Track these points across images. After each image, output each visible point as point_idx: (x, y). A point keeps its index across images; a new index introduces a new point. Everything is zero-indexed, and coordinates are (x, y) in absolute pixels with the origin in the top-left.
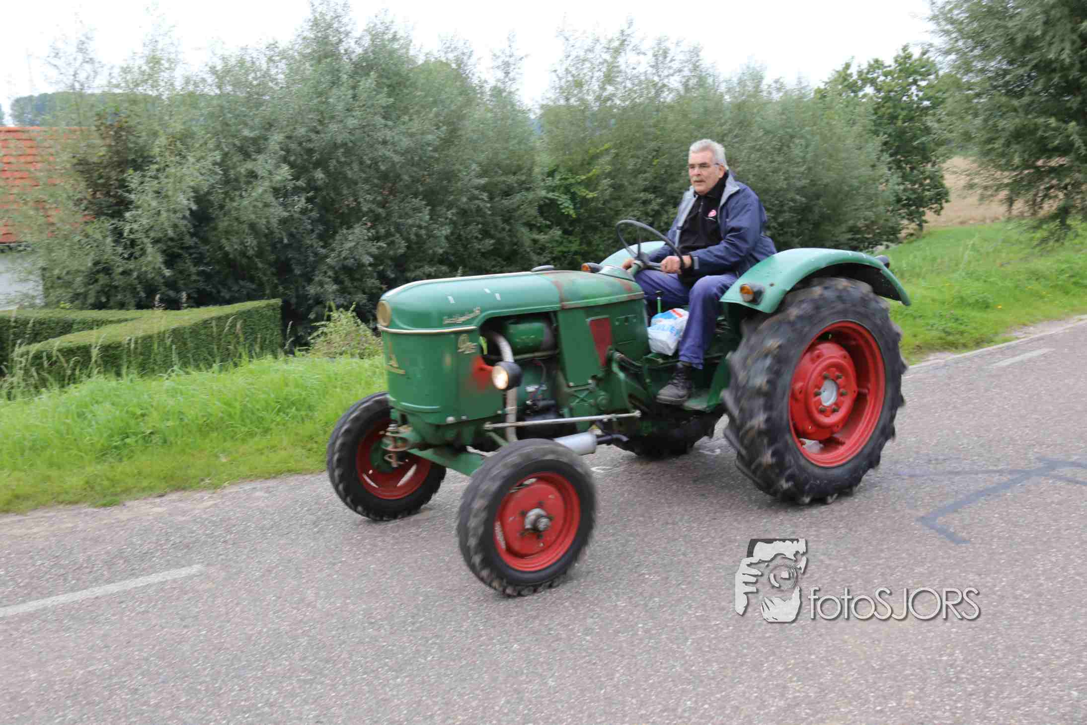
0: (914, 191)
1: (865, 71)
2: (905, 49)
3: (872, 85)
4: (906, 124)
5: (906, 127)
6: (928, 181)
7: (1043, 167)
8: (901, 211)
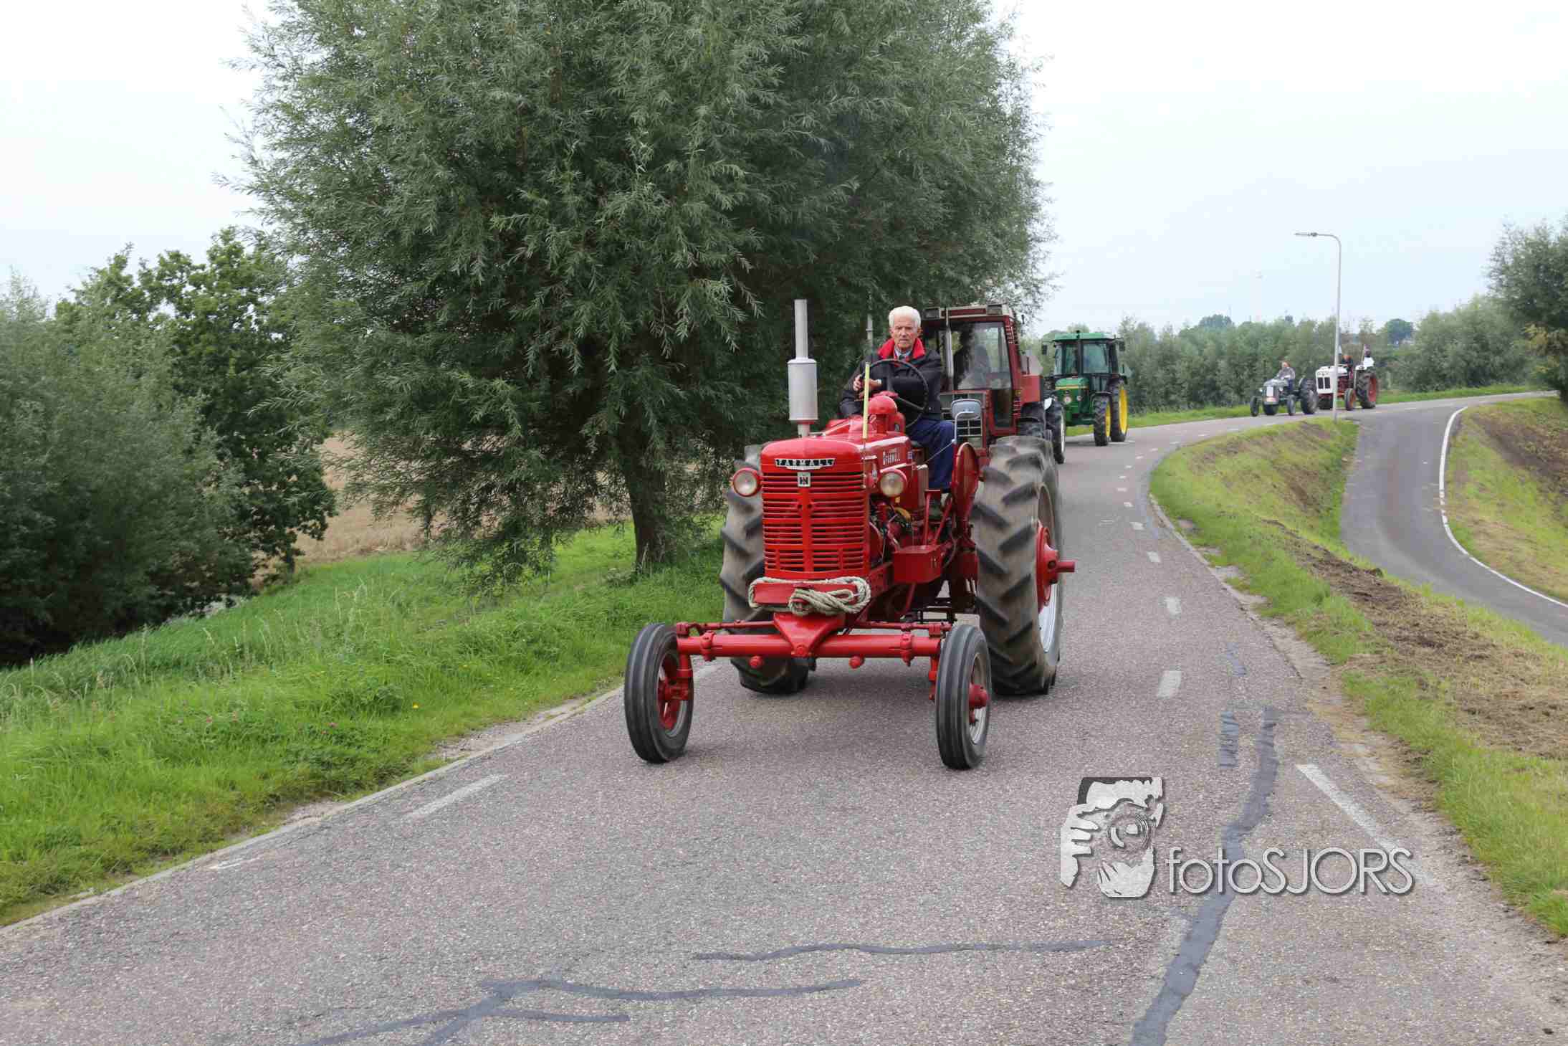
0: (270, 497)
1: (155, 273)
2: (227, 235)
3: (170, 300)
4: (245, 373)
5: (243, 380)
6: (294, 478)
7: (474, 452)
8: (252, 534)
